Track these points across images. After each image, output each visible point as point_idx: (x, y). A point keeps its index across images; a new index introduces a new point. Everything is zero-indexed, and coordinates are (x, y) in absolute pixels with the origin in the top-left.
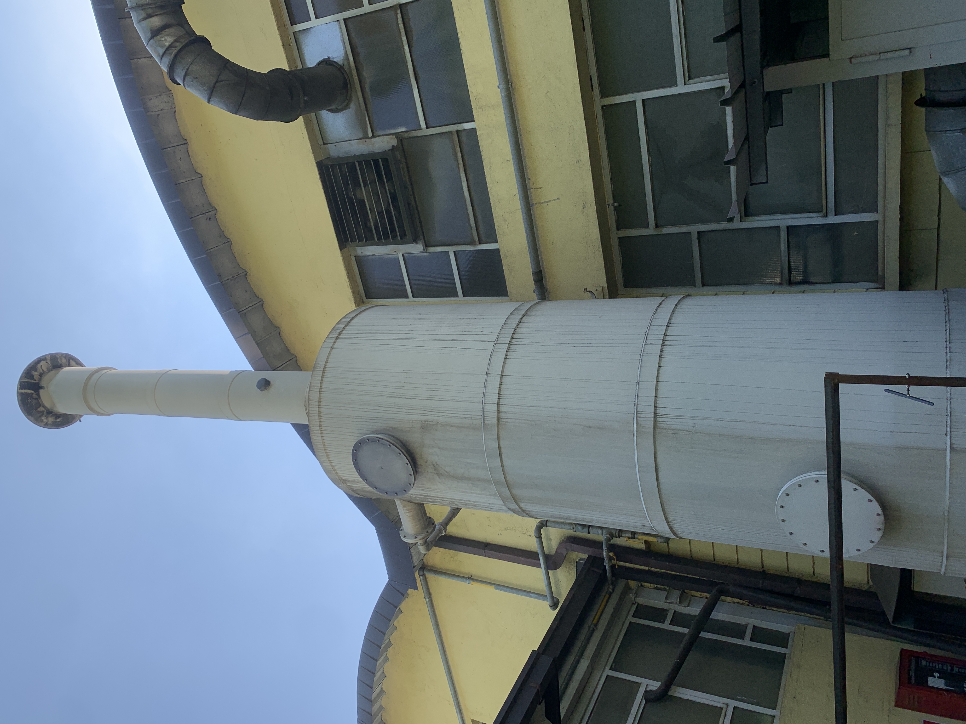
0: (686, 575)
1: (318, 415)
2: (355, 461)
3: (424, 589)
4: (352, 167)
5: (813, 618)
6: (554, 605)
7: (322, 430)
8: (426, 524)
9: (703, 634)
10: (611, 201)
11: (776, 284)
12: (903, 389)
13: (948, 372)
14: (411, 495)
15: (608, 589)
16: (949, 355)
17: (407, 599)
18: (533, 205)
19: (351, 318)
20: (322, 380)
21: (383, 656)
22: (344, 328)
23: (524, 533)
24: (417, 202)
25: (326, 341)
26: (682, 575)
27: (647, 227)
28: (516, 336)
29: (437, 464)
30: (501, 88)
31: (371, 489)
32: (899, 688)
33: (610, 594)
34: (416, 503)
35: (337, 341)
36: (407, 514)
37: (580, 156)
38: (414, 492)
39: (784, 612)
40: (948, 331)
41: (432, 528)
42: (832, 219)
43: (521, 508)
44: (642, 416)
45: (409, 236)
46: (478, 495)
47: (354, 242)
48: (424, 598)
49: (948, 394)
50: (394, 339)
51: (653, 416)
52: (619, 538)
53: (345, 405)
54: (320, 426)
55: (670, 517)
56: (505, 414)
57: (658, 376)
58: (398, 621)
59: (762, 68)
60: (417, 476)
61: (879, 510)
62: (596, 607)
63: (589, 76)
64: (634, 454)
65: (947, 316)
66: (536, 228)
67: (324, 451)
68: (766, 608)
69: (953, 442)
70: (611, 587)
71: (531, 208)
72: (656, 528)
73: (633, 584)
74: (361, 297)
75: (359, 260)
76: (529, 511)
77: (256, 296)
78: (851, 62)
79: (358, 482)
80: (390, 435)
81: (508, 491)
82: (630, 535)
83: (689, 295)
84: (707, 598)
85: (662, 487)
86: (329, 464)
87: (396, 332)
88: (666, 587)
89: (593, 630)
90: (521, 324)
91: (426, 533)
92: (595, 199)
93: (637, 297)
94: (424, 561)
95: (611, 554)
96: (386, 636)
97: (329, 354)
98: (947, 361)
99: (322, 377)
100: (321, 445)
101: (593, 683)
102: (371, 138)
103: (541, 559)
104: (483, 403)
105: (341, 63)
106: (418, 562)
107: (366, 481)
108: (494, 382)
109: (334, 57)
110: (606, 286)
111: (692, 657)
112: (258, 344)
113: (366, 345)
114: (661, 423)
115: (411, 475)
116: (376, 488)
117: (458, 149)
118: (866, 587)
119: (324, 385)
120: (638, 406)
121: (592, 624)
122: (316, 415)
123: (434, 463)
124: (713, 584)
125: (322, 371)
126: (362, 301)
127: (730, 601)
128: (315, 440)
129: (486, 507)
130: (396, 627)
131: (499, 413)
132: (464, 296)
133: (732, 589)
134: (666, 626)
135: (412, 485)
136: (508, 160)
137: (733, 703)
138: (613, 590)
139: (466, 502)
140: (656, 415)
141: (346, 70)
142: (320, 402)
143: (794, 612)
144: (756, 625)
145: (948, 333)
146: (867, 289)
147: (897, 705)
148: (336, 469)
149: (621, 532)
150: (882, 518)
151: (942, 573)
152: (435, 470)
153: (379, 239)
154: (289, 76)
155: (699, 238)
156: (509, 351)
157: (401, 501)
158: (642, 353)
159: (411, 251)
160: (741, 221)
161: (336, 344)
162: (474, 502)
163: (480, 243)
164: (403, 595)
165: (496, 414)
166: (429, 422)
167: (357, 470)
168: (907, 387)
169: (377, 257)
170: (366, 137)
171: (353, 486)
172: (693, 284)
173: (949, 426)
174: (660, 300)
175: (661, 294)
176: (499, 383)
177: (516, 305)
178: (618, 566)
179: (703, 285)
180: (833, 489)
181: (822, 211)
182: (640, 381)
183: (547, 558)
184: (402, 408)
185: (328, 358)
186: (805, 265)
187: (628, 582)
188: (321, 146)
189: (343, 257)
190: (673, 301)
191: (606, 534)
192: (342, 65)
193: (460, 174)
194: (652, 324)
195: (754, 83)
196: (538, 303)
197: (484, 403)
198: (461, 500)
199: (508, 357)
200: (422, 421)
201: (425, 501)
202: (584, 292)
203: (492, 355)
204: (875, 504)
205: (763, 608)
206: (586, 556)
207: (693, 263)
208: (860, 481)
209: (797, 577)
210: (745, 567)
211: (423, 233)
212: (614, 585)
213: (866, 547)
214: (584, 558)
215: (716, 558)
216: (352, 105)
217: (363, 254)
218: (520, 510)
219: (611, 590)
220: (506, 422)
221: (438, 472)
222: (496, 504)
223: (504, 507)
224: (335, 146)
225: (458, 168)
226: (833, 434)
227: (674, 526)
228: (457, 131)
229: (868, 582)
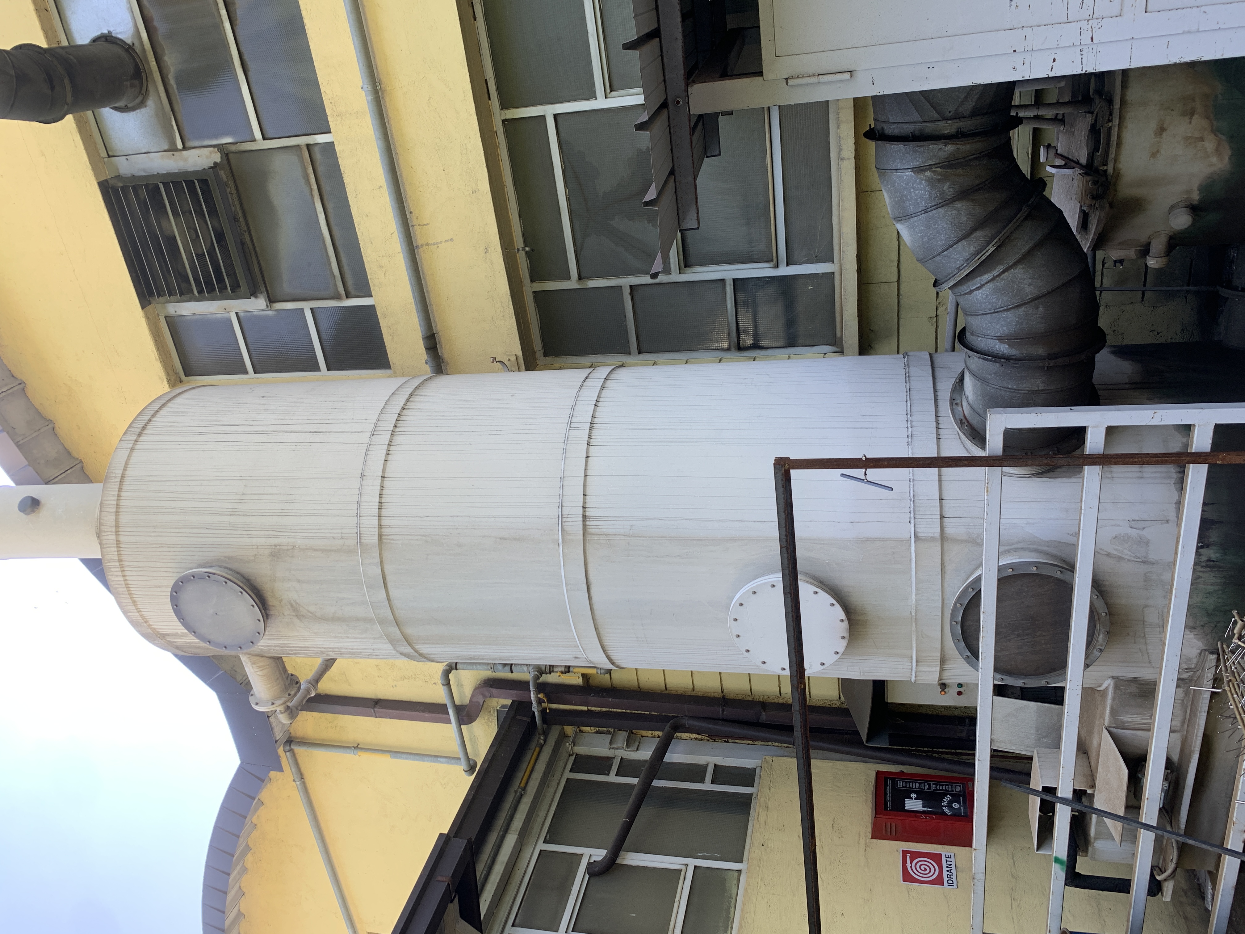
0: (633, 712)
1: (115, 545)
2: (175, 607)
3: (293, 770)
4: (154, 191)
5: (782, 747)
6: (471, 769)
7: (123, 567)
8: (287, 684)
9: (657, 783)
10: (521, 245)
11: (723, 350)
12: (859, 472)
13: (910, 449)
14: (263, 648)
15: (538, 741)
16: (910, 430)
17: (268, 785)
18: (417, 247)
19: (163, 403)
20: (119, 496)
21: (238, 867)
22: (150, 420)
23: (428, 680)
24: (255, 241)
25: (123, 439)
26: (629, 711)
27: (568, 278)
28: (400, 424)
29: (297, 603)
30: (366, 89)
31: (202, 644)
32: (875, 817)
33: (542, 746)
34: (270, 658)
35: (141, 438)
36: (258, 673)
37: (476, 184)
38: (267, 643)
39: (749, 744)
40: (909, 402)
41: (296, 689)
42: (784, 271)
43: (416, 651)
44: (568, 520)
45: (244, 287)
46: (357, 640)
47: (162, 296)
48: (294, 781)
49: (911, 475)
50: (225, 433)
51: (581, 519)
52: (550, 674)
53: (157, 530)
54: (120, 560)
55: (607, 643)
56: (390, 529)
57: (586, 469)
58: (258, 816)
59: (687, 85)
60: (269, 621)
61: (843, 616)
62: (524, 766)
63: (484, 80)
64: (560, 568)
65: (908, 385)
66: (424, 278)
67: (128, 596)
68: (727, 742)
69: (918, 530)
70: (542, 738)
71: (416, 251)
72: (591, 659)
73: (569, 730)
74: (176, 373)
75: (172, 323)
76: (427, 654)
77: (13, 376)
78: (787, 83)
79: (183, 635)
80: (227, 568)
81: (398, 631)
82: (563, 669)
83: (622, 366)
84: (659, 737)
85: (596, 607)
86: (138, 614)
87: (228, 423)
88: (610, 729)
89: (521, 795)
90: (407, 407)
91: (287, 696)
92: (500, 241)
93: (560, 368)
94: (292, 731)
95: (541, 696)
96: (241, 840)
97: (129, 457)
98: (908, 436)
99: (119, 491)
100: (124, 588)
101: (522, 864)
102: (180, 150)
103: (451, 712)
104: (358, 515)
105: (129, 42)
106: (282, 734)
107: (193, 634)
108: (372, 487)
109: (117, 31)
110: (520, 354)
111: (645, 813)
112: (18, 445)
113: (184, 443)
114: (592, 527)
115: (259, 620)
116: (209, 642)
117: (310, 170)
118: (837, 704)
119: (123, 503)
120: (563, 508)
121: (519, 787)
122: (113, 546)
123: (292, 602)
124: (667, 719)
125: (119, 483)
126: (178, 379)
127: (686, 738)
128: (114, 581)
129: (369, 655)
130: (256, 825)
131: (381, 528)
132: (328, 370)
133: (687, 722)
134: (612, 778)
135: (262, 634)
136: (380, 187)
137: (693, 862)
138: (545, 741)
139: (342, 650)
140: (585, 518)
141: (137, 51)
142: (117, 526)
143: (760, 743)
144: (718, 763)
145: (909, 404)
146: (825, 354)
147: (873, 837)
148: (148, 620)
149: (551, 669)
150: (846, 623)
151: (913, 680)
152: (294, 611)
153: (200, 292)
154: (46, 55)
155: (631, 294)
156: (392, 444)
157: (249, 656)
158: (566, 441)
159: (249, 309)
160: (680, 273)
161: (138, 443)
162: (352, 649)
163: (347, 297)
164: (263, 781)
165: (376, 530)
166: (281, 547)
167: (179, 620)
168: (864, 470)
169: (199, 317)
170: (173, 149)
171: (175, 642)
172: (627, 351)
173: (912, 512)
174: (585, 372)
175: (590, 364)
176: (379, 487)
177: (400, 381)
178: (549, 709)
179: (640, 352)
180: (789, 595)
181: (772, 261)
182: (565, 476)
183: (459, 709)
184: (241, 529)
185: (126, 464)
186: (756, 327)
187: (563, 729)
188: (105, 159)
189: (147, 318)
190: (601, 373)
191: (534, 671)
192: (131, 44)
193: (314, 203)
194: (577, 404)
195: (678, 102)
196: (430, 378)
197: (360, 516)
198: (333, 648)
199: (390, 452)
200: (271, 546)
201: (284, 654)
202: (493, 362)
203: (367, 450)
204: (838, 608)
205: (725, 741)
206: (508, 702)
207: (626, 326)
208: (821, 582)
209: (761, 700)
210: (702, 693)
211: (265, 284)
212: (546, 734)
213: (831, 658)
214: (507, 705)
215: (668, 686)
216: (150, 102)
217: (178, 313)
218: (416, 654)
219: (542, 742)
220: (393, 539)
221: (298, 612)
222: (383, 650)
223: (394, 653)
224: (127, 159)
225: (312, 195)
226: (786, 531)
227: (612, 654)
228: (308, 146)
229: (840, 698)
